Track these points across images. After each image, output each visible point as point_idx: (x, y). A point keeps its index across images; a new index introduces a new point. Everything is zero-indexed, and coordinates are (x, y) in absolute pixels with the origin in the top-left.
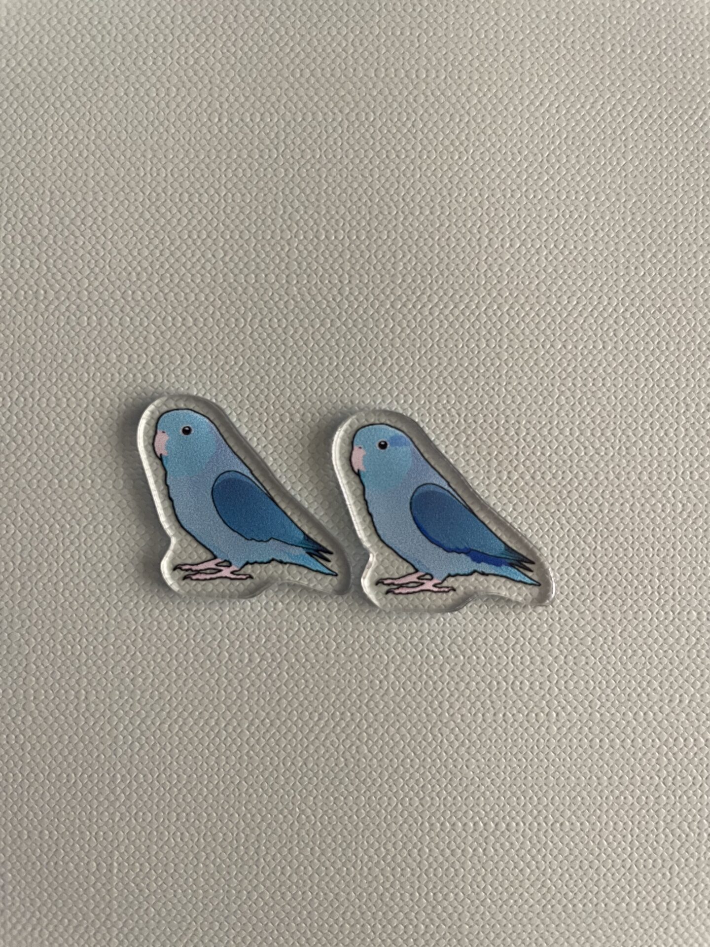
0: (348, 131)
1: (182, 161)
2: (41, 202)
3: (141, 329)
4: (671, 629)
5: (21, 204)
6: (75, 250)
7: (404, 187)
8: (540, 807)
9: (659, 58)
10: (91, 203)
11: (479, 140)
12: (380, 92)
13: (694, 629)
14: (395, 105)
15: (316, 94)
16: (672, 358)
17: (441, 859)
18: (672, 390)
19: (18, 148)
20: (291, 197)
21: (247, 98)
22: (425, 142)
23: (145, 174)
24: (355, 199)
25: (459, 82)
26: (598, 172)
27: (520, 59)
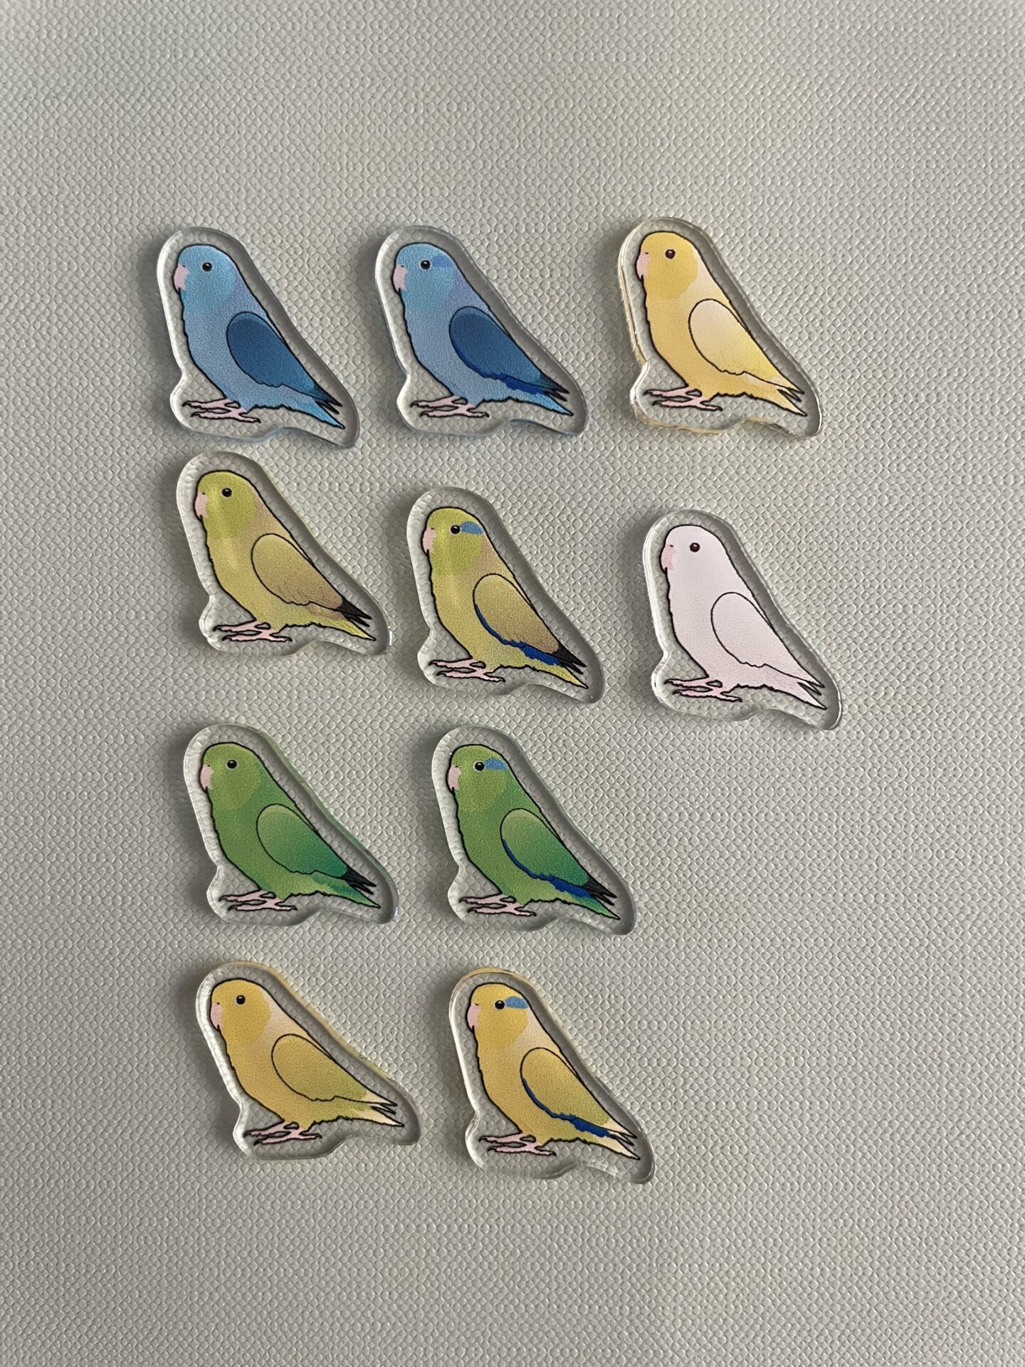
0: (547, 119)
1: (378, 154)
2: (236, 200)
3: (342, 329)
4: (877, 622)
5: (217, 202)
6: (273, 249)
7: (605, 176)
8: (745, 798)
9: (869, 33)
10: (288, 200)
11: (681, 125)
12: (580, 78)
13: (899, 622)
14: (595, 91)
15: (514, 81)
16: (880, 348)
17: (647, 848)
18: (879, 381)
19: (211, 143)
20: (490, 191)
21: (443, 87)
22: (626, 129)
23: (341, 169)
24: (555, 189)
25: (661, 65)
26: (805, 156)
27: (723, 39)
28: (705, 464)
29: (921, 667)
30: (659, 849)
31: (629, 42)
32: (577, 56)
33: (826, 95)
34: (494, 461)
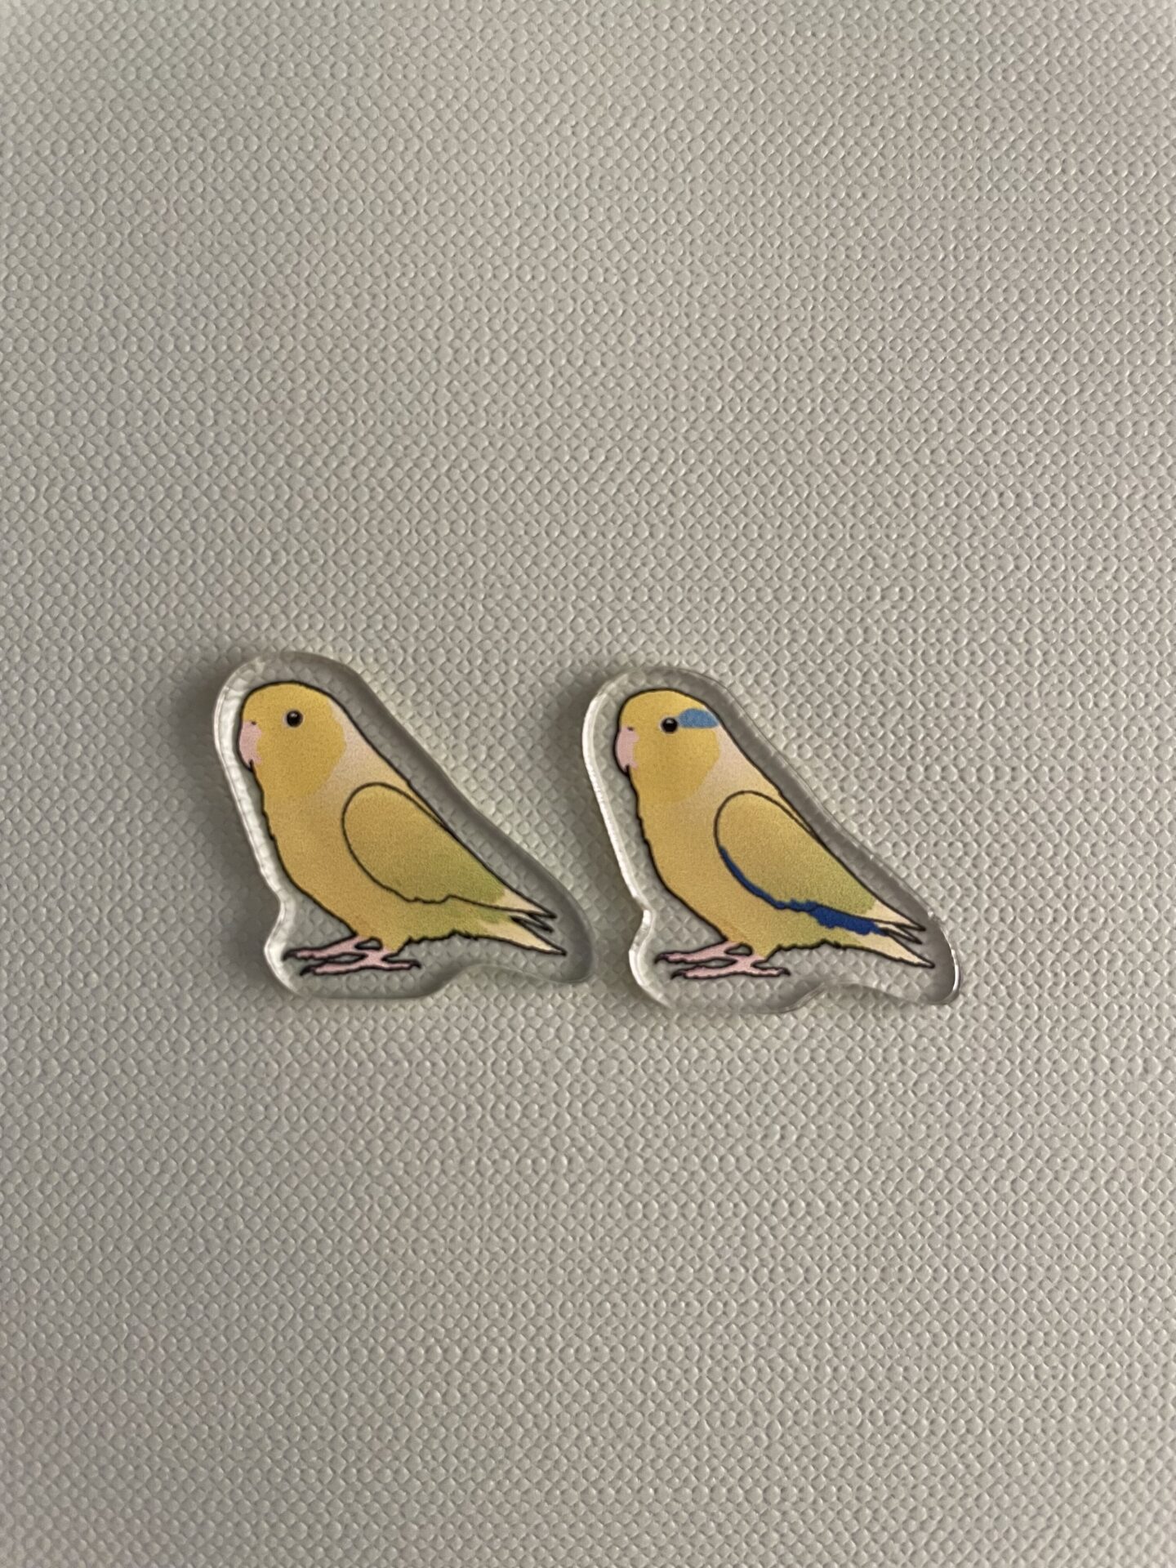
28: (474, 741)
29: (841, 1091)
30: (390, 1411)
31: (353, 47)
32: (266, 69)
33: (681, 138)
34: (113, 730)
